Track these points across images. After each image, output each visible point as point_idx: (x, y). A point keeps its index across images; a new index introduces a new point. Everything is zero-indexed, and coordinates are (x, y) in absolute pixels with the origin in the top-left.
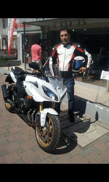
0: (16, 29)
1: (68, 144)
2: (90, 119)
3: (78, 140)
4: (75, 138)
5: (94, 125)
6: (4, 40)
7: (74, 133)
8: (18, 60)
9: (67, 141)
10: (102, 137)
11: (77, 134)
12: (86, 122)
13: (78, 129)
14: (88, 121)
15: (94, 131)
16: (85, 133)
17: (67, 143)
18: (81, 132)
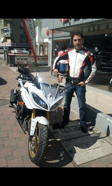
0: (48, 36)
1: (62, 159)
2: (100, 133)
3: (75, 156)
4: (73, 153)
5: (102, 142)
6: (41, 47)
7: (75, 147)
8: (48, 66)
9: (62, 154)
10: (106, 157)
11: (77, 149)
12: (94, 137)
13: (81, 143)
14: (97, 135)
15: (99, 148)
16: (88, 149)
17: (62, 157)
18: (83, 148)
